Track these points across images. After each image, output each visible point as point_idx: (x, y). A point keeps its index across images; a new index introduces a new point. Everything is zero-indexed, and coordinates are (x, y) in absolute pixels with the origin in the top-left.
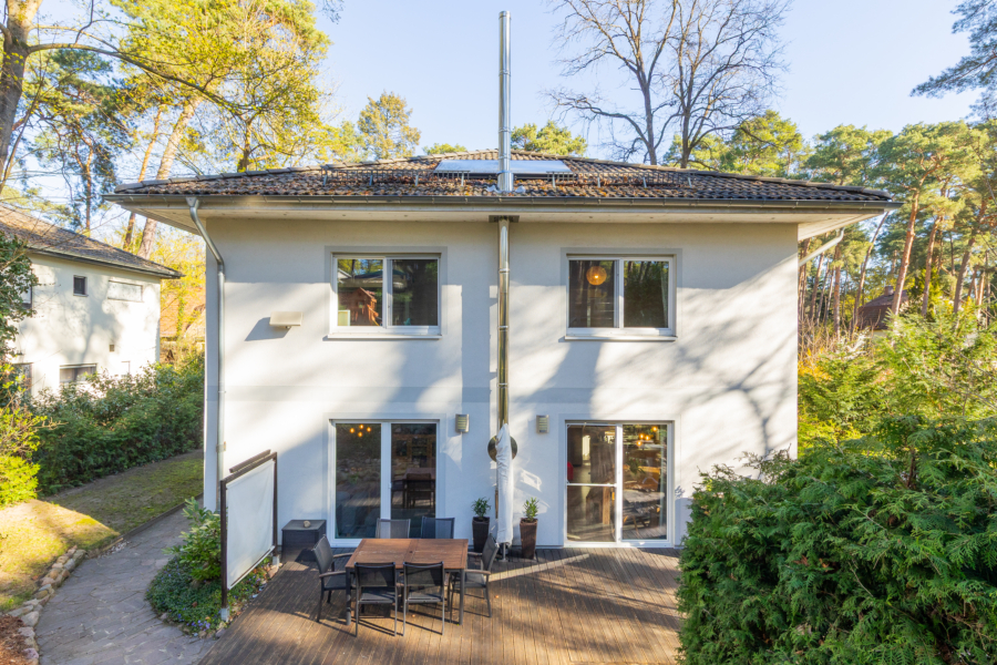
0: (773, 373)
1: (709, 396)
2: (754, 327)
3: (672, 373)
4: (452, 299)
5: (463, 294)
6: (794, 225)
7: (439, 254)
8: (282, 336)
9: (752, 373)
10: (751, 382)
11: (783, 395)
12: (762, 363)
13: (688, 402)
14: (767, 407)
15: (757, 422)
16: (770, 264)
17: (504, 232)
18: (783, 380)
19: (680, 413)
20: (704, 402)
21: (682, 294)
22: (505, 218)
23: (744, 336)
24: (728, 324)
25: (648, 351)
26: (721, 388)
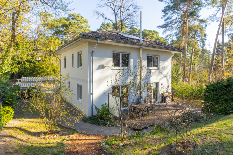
0: (169, 74)
1: (163, 78)
2: (167, 67)
3: (159, 75)
4: (132, 61)
5: (134, 61)
6: (171, 52)
7: (129, 53)
8: (104, 69)
9: (167, 74)
10: (167, 76)
11: (170, 78)
12: (168, 73)
13: (160, 79)
14: (168, 79)
15: (167, 82)
16: (168, 58)
17: (141, 50)
18: (170, 75)
19: (160, 81)
20: (162, 79)
21: (160, 62)
22: (141, 48)
23: (166, 68)
24: (165, 67)
25: (156, 71)
26: (164, 77)
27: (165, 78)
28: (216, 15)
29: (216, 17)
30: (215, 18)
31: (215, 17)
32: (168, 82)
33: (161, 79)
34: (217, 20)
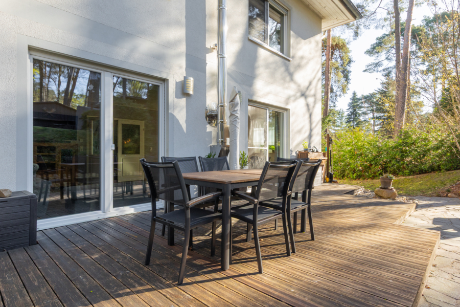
0: (313, 90)
1: (296, 98)
9: (308, 87)
10: (307, 93)
12: (310, 83)
14: (311, 105)
20: (294, 100)
26: (299, 94)
27: (302, 101)
28: (375, 14)
29: (375, 17)
30: (372, 20)
31: (373, 18)
32: (310, 115)
33: (292, 98)
34: (376, 25)
